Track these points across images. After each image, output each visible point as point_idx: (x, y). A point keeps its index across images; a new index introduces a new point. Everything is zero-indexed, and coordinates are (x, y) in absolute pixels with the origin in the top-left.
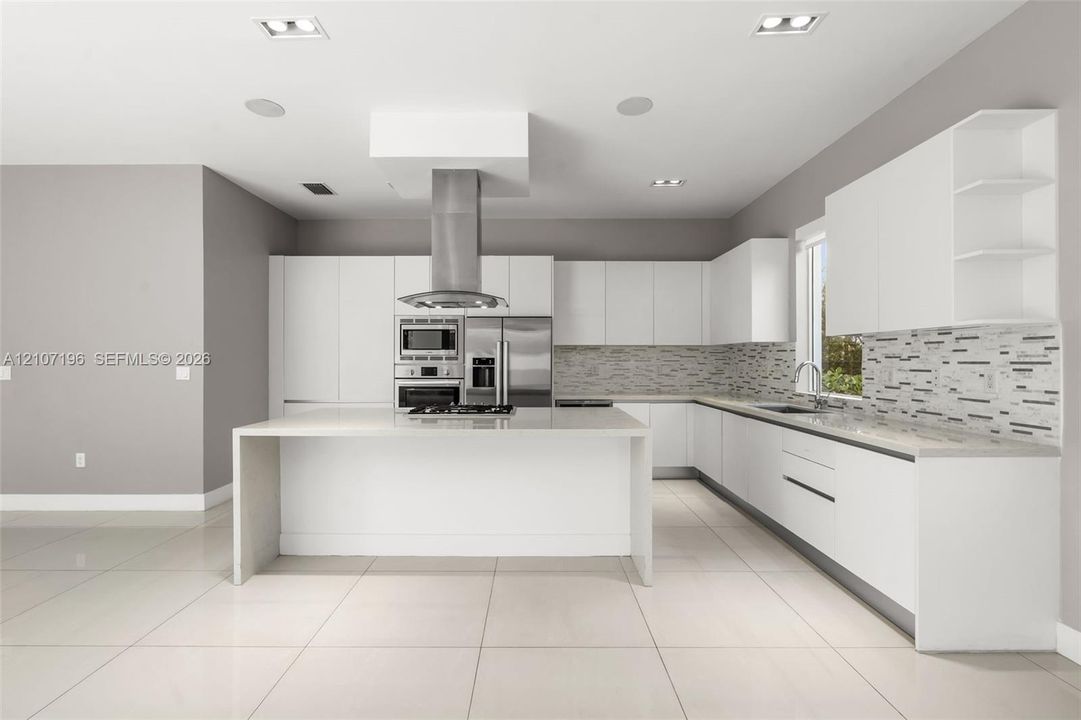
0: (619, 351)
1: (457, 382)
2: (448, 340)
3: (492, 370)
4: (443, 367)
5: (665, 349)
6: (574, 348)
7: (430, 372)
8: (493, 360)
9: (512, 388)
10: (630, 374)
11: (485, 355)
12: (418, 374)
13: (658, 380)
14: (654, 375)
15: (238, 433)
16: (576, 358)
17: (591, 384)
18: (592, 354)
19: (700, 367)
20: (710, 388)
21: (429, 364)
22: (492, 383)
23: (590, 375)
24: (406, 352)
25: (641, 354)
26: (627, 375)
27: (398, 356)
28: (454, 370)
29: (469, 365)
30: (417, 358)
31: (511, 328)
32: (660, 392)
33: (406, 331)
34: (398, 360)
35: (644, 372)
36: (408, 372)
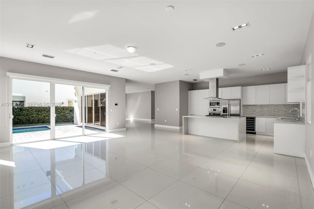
0: (261, 106)
1: (220, 112)
2: (218, 104)
3: (227, 110)
4: (217, 109)
5: (275, 105)
6: (249, 105)
7: (214, 110)
8: (227, 108)
9: (231, 114)
10: (265, 111)
11: (225, 107)
12: (213, 110)
13: (273, 113)
14: (272, 112)
15: (183, 117)
16: (250, 107)
17: (254, 113)
18: (255, 107)
19: (288, 110)
20: (292, 115)
21: (215, 108)
22: (227, 113)
23: (253, 111)
24: (210, 106)
25: (268, 106)
26: (264, 111)
27: (209, 107)
28: (220, 110)
29: (222, 109)
30: (213, 108)
31: (230, 101)
32: (274, 116)
33: (210, 103)
34: (209, 108)
35: (269, 111)
36: (211, 110)
